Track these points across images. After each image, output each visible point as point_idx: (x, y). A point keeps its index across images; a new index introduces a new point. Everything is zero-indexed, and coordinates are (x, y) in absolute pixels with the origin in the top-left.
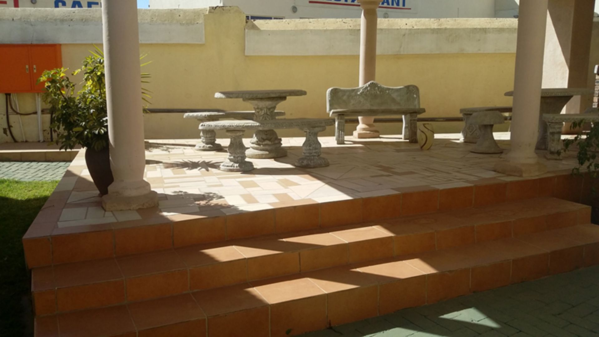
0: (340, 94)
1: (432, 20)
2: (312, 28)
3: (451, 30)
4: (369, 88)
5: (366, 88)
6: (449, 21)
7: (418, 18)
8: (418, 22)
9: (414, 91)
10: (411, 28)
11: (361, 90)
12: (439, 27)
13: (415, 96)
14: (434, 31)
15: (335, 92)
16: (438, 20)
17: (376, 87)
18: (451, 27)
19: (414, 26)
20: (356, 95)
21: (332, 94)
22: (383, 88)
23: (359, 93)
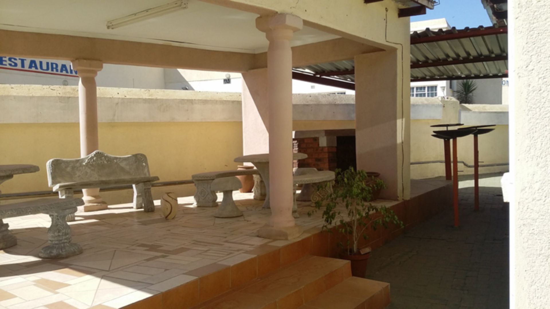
0: (63, 166)
1: (143, 90)
2: (15, 94)
3: (162, 100)
4: (95, 158)
5: (92, 158)
6: (158, 92)
7: (128, 87)
8: (130, 92)
9: (143, 159)
10: (123, 97)
11: (87, 160)
12: (150, 97)
13: (144, 164)
14: (146, 101)
15: (56, 165)
16: (148, 91)
17: (103, 156)
18: (162, 98)
19: (126, 96)
20: (81, 165)
21: (53, 166)
22: (111, 157)
23: (84, 164)
